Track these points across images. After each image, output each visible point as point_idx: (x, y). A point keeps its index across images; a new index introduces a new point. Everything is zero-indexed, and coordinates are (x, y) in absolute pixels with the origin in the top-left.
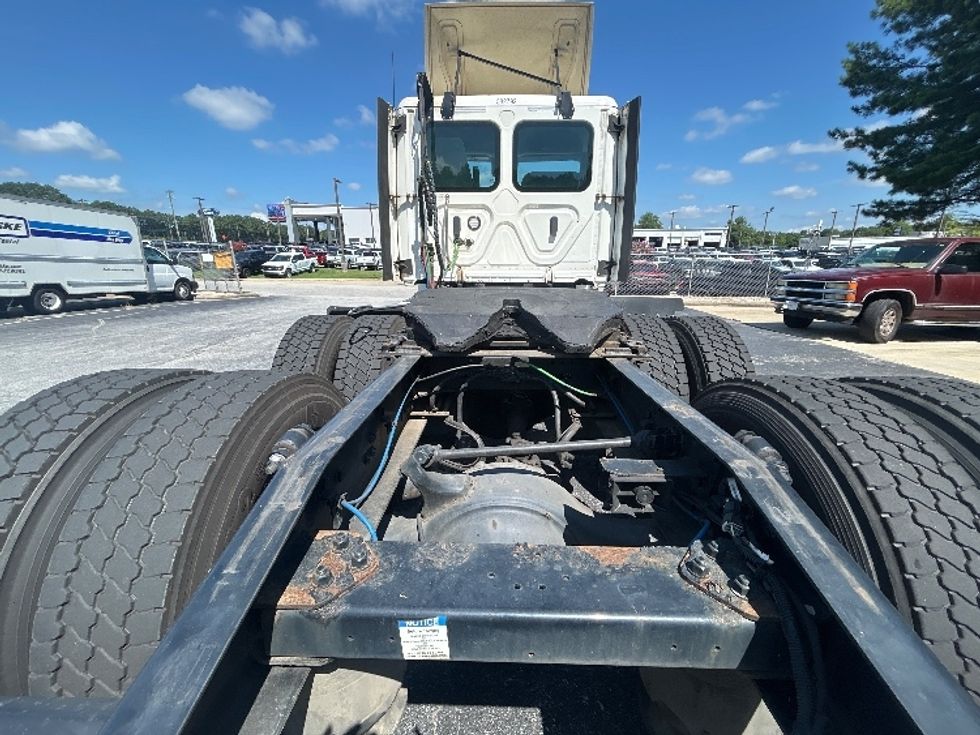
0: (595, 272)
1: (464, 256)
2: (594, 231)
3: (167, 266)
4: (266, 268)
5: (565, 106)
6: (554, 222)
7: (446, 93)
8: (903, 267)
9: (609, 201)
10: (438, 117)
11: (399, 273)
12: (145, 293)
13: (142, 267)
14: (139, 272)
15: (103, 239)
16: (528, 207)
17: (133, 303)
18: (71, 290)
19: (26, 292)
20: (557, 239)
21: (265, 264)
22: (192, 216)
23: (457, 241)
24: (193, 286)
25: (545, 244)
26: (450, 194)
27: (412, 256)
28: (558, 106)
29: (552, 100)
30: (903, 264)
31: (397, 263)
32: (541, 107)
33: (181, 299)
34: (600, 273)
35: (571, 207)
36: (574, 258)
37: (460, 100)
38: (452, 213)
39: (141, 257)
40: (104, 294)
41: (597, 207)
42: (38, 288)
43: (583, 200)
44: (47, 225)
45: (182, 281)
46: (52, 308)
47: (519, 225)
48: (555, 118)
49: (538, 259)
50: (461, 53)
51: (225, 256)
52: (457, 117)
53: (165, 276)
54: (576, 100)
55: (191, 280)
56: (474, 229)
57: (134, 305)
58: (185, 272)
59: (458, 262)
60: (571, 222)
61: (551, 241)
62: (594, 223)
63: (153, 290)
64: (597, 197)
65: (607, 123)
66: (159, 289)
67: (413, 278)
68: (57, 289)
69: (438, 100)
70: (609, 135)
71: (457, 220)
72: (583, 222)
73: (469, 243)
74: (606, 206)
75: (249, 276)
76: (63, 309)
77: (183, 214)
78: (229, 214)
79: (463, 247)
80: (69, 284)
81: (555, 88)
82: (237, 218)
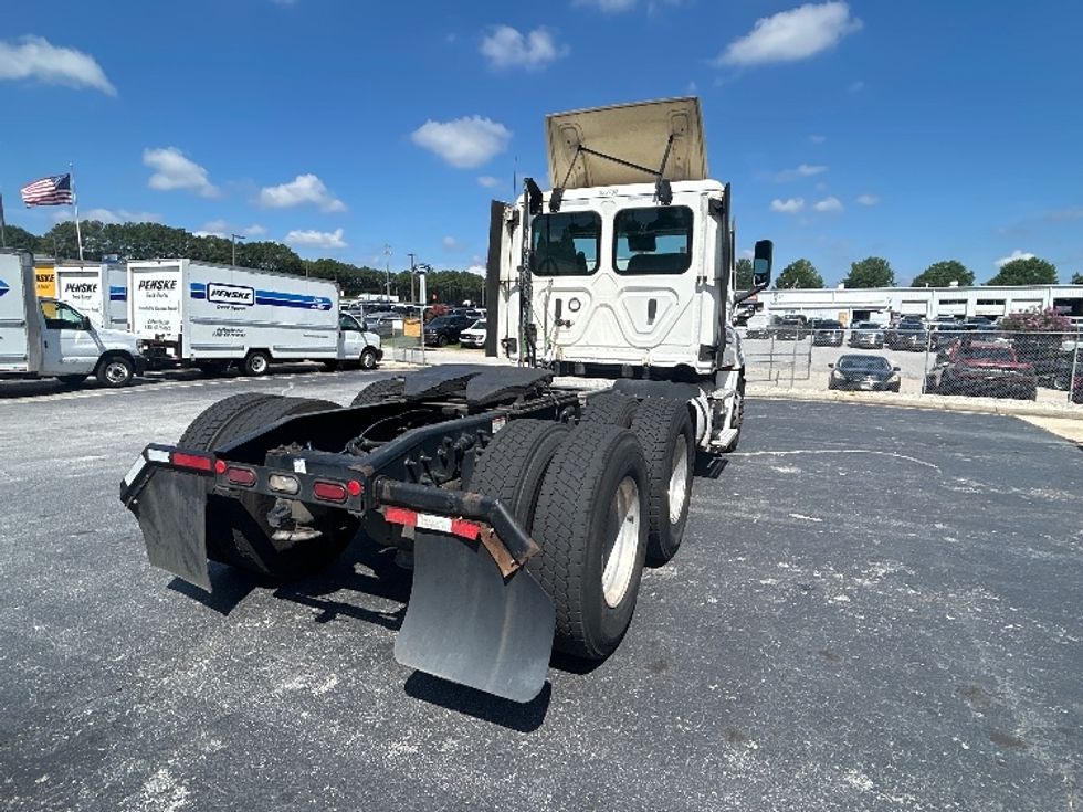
0: (697, 357)
1: (565, 335)
2: (695, 314)
3: (358, 334)
4: (464, 336)
5: (664, 193)
6: (653, 306)
7: (554, 190)
9: (711, 282)
10: (546, 210)
11: (505, 350)
12: (333, 359)
13: (336, 334)
14: (331, 340)
15: (309, 306)
16: (626, 289)
17: (323, 370)
18: (275, 355)
19: (242, 354)
20: (656, 321)
21: (462, 332)
22: (406, 272)
23: (559, 323)
24: (378, 354)
25: (645, 327)
26: (553, 278)
27: (516, 336)
28: (658, 194)
29: (652, 188)
31: (504, 341)
32: (641, 196)
33: (364, 368)
34: (702, 357)
35: (670, 289)
36: (674, 341)
37: (567, 194)
38: (554, 296)
39: (335, 324)
40: (301, 360)
41: (699, 290)
42: (252, 351)
43: (684, 282)
44: (273, 294)
45: (369, 349)
46: (259, 371)
47: (617, 306)
48: (654, 205)
49: (635, 341)
50: (581, 148)
51: (413, 324)
52: (564, 209)
53: (355, 342)
54: (675, 186)
55: (378, 348)
56: (574, 311)
57: (322, 371)
58: (373, 339)
59: (558, 342)
60: (671, 304)
61: (650, 323)
62: (695, 306)
63: (342, 358)
64: (699, 279)
65: (706, 207)
66: (348, 357)
67: (517, 355)
68: (265, 352)
69: (547, 196)
70: (710, 218)
71: (559, 303)
72: (683, 304)
73: (568, 324)
74: (708, 288)
75: (445, 346)
76: (268, 372)
77: (397, 271)
78: (445, 269)
79: (564, 328)
80: (275, 349)
81: (655, 177)
82: (453, 275)
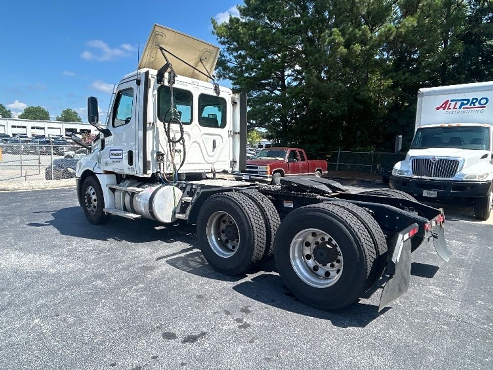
0: (229, 166)
5: (218, 90)
6: (214, 142)
8: (277, 159)
10: (166, 83)
16: (205, 134)
27: (150, 159)
28: (215, 89)
29: (212, 86)
30: (277, 158)
32: (208, 88)
35: (220, 135)
41: (229, 136)
43: (224, 132)
47: (201, 142)
48: (214, 94)
49: (208, 160)
50: (161, 48)
54: (221, 88)
56: (182, 144)
60: (220, 142)
61: (213, 151)
64: (229, 131)
65: (231, 101)
67: (151, 172)
72: (224, 142)
73: (180, 151)
74: (232, 136)
79: (177, 153)
